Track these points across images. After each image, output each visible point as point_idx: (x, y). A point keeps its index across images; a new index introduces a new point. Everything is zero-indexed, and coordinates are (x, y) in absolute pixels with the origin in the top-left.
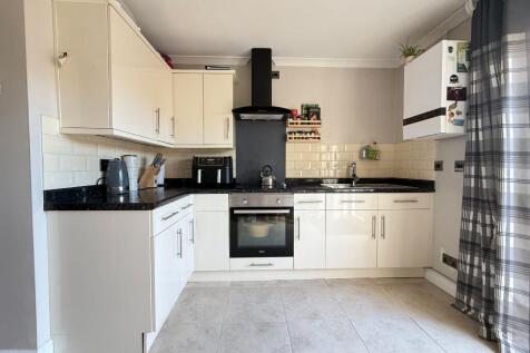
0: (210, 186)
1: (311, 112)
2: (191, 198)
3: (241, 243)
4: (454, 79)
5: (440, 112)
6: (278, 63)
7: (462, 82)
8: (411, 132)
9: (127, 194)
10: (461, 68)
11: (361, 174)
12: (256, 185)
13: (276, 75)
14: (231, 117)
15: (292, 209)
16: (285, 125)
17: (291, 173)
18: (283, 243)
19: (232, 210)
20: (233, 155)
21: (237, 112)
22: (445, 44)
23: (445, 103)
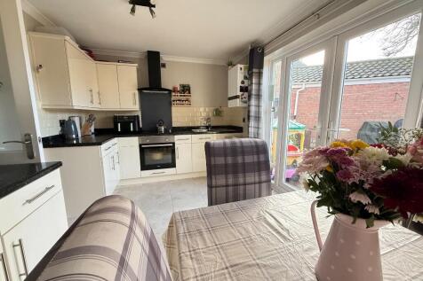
0: (126, 133)
1: (186, 89)
2: (116, 140)
3: (147, 163)
4: (243, 82)
5: (236, 97)
6: (164, 58)
7: (246, 84)
8: (232, 104)
9: (77, 139)
10: (245, 78)
11: (213, 123)
12: (155, 132)
13: (164, 66)
14: (137, 92)
15: (174, 143)
16: (171, 96)
17: (175, 124)
18: (170, 161)
19: (140, 145)
20: (139, 114)
21: (140, 90)
22: (239, 66)
23: (239, 93)
